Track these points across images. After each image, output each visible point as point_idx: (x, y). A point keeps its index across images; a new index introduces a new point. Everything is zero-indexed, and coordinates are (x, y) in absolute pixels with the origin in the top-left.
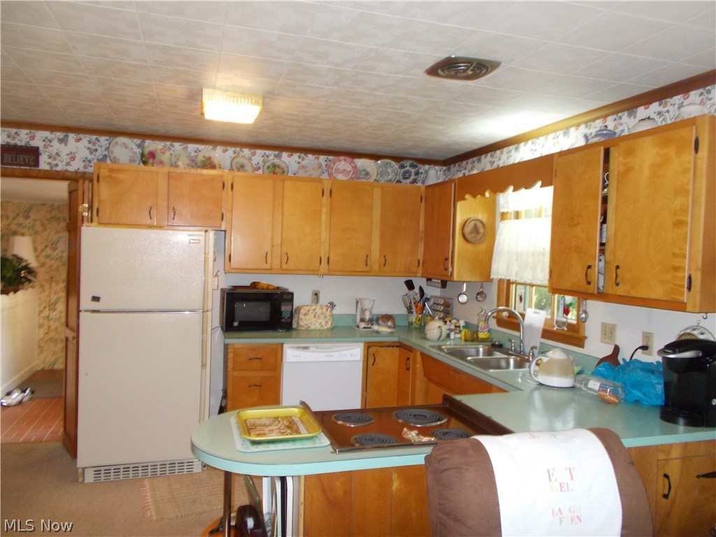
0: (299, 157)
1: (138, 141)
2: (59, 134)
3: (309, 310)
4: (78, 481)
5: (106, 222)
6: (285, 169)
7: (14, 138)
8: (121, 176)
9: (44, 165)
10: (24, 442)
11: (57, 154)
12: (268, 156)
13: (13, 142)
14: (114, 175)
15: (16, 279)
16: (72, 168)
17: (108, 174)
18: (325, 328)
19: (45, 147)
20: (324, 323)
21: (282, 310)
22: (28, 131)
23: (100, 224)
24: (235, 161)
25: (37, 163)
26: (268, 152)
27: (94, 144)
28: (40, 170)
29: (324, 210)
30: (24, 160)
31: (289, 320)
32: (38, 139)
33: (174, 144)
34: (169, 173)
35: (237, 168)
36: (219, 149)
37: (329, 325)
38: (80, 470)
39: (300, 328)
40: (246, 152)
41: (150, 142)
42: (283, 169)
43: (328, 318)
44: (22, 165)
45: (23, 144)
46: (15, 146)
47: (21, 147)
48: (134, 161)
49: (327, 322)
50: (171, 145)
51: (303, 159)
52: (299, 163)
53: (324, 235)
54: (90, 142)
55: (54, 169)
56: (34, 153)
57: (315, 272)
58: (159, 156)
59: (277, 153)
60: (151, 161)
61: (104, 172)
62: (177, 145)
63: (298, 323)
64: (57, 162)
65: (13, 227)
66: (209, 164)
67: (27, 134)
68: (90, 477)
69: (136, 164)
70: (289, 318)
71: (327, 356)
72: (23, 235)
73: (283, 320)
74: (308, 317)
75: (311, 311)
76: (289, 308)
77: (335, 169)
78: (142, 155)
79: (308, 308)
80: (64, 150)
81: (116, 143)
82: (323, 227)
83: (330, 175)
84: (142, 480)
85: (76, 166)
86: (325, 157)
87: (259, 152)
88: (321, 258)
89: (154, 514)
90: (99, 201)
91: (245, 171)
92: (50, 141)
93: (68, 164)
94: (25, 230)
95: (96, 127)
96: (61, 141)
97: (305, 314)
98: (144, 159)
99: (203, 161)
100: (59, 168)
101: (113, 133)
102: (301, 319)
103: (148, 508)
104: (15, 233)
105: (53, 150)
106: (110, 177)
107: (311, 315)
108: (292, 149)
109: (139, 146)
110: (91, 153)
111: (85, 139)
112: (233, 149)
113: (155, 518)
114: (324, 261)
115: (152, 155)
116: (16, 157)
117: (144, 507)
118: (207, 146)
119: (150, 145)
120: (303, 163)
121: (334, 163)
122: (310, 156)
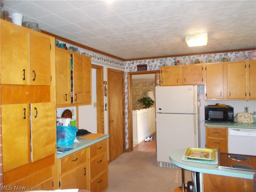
0: (236, 53)
1: (174, 58)
2: (152, 59)
3: (242, 115)
4: (158, 166)
5: (164, 85)
6: (229, 59)
7: (141, 63)
8: (168, 70)
9: (148, 70)
10: (148, 152)
11: (152, 66)
12: (222, 55)
13: (140, 64)
14: (166, 70)
15: (148, 104)
16: (155, 69)
17: (164, 70)
18: (250, 122)
19: (148, 64)
20: (249, 121)
21: (228, 114)
22: (144, 60)
23: (163, 86)
24: (208, 59)
25: (146, 69)
26: (221, 54)
27: (162, 61)
28: (147, 71)
29: (246, 74)
30: (143, 69)
31: (232, 119)
32: (146, 62)
33: (186, 57)
34: (183, 67)
35: (208, 61)
36: (202, 56)
37: (252, 122)
38: (158, 162)
39: (238, 122)
40: (213, 55)
41: (178, 57)
42: (227, 59)
43: (251, 118)
44: (143, 70)
45: (143, 64)
46: (141, 65)
47: (142, 65)
48: (173, 64)
49: (251, 120)
50: (185, 57)
51: (238, 54)
52: (235, 56)
53: (247, 84)
54: (160, 61)
55: (151, 70)
56: (145, 66)
57: (244, 99)
58: (180, 62)
59: (225, 53)
60: (178, 64)
61: (163, 69)
62: (187, 57)
63: (237, 120)
64: (152, 68)
65: (149, 89)
66: (198, 62)
67: (144, 61)
68: (161, 165)
69: (174, 65)
70: (232, 118)
71: (249, 134)
72: (151, 91)
73: (229, 118)
74: (241, 118)
75: (243, 115)
76: (232, 114)
77: (252, 56)
78: (175, 62)
79: (241, 114)
80: (153, 64)
81: (167, 60)
82: (246, 80)
83: (250, 58)
84: (176, 170)
85: (157, 68)
86: (248, 51)
87: (218, 54)
88: (246, 94)
89: (177, 181)
90: (162, 79)
91: (212, 62)
92: (150, 62)
93: (155, 68)
94: (151, 90)
95: (162, 55)
96: (152, 61)
97: (240, 117)
98: (176, 63)
99: (195, 61)
100: (152, 70)
101: (166, 57)
102: (238, 119)
103: (176, 179)
104: (149, 91)
105: (150, 65)
106: (165, 70)
107: (243, 117)
108: (232, 51)
109: (174, 59)
110: (161, 64)
111: (159, 60)
112: (207, 55)
113: (177, 182)
114: (248, 95)
115: (178, 62)
116: (141, 68)
117: (175, 178)
118: (197, 55)
119: (178, 59)
120: (237, 55)
121: (252, 53)
122: (241, 52)
